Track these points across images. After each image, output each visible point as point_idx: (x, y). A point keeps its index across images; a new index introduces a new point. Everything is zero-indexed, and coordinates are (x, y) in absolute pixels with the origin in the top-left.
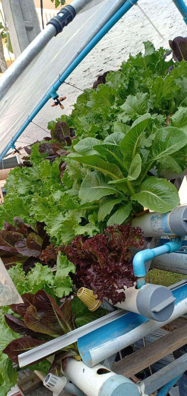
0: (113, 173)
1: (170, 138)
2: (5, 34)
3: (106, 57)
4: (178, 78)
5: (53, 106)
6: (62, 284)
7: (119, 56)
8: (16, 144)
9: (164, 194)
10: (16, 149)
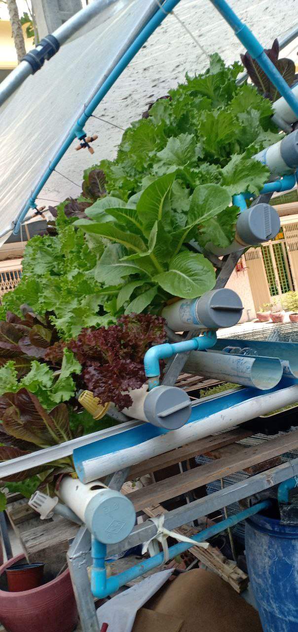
0: (135, 245)
1: (211, 199)
2: (33, 31)
3: (154, 78)
4: (244, 112)
5: (78, 149)
6: (63, 387)
7: (175, 76)
8: (37, 202)
9: (196, 274)
10: (37, 210)
